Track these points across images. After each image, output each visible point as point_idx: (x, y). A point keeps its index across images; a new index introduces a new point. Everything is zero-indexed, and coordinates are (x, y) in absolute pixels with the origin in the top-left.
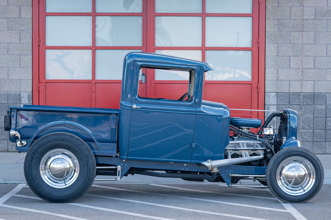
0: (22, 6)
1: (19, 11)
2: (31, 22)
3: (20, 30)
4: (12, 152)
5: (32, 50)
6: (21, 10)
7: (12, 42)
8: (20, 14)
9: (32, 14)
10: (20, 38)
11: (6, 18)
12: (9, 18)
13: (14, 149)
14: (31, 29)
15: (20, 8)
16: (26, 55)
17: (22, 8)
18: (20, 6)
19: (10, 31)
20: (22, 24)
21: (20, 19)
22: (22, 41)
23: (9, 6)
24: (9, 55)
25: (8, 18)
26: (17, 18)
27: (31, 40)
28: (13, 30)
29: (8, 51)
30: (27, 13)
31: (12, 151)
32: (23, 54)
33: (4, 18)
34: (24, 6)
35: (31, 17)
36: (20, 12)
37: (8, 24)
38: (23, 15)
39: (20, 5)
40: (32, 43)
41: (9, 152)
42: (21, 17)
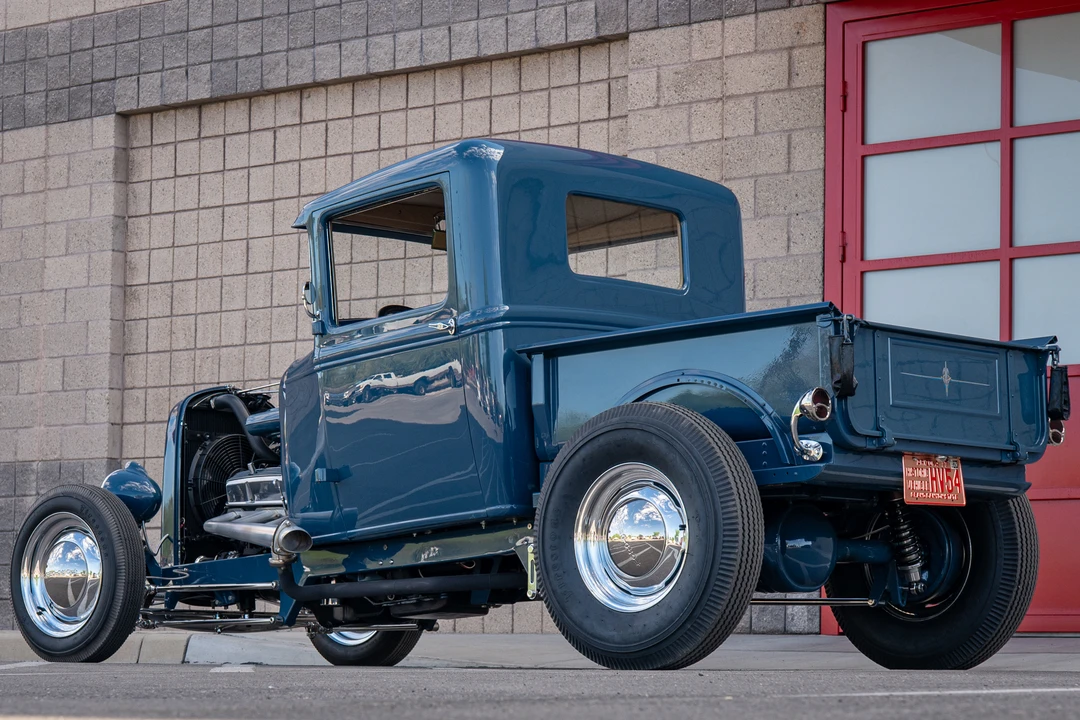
0: (796, 129)
1: (786, 151)
2: (821, 184)
3: (790, 215)
4: (763, 633)
5: (821, 278)
6: (793, 144)
7: (767, 255)
8: (789, 158)
9: (822, 156)
10: (789, 239)
11: (751, 177)
12: (760, 175)
13: (765, 624)
14: (820, 205)
15: (789, 137)
16: (804, 296)
17: (796, 138)
18: (789, 133)
19: (762, 221)
20: (794, 193)
21: (791, 175)
22: (794, 250)
23: (759, 137)
24: (758, 299)
25: (756, 177)
26: (782, 173)
27: (820, 243)
28: (769, 215)
29: (755, 287)
30: (810, 155)
31: (762, 630)
32: (797, 294)
33: (746, 177)
34: (802, 129)
35: (821, 166)
36: (789, 153)
37: (755, 197)
38: (798, 163)
39: (791, 130)
40: (821, 256)
41: (755, 633)
42: (792, 169)
